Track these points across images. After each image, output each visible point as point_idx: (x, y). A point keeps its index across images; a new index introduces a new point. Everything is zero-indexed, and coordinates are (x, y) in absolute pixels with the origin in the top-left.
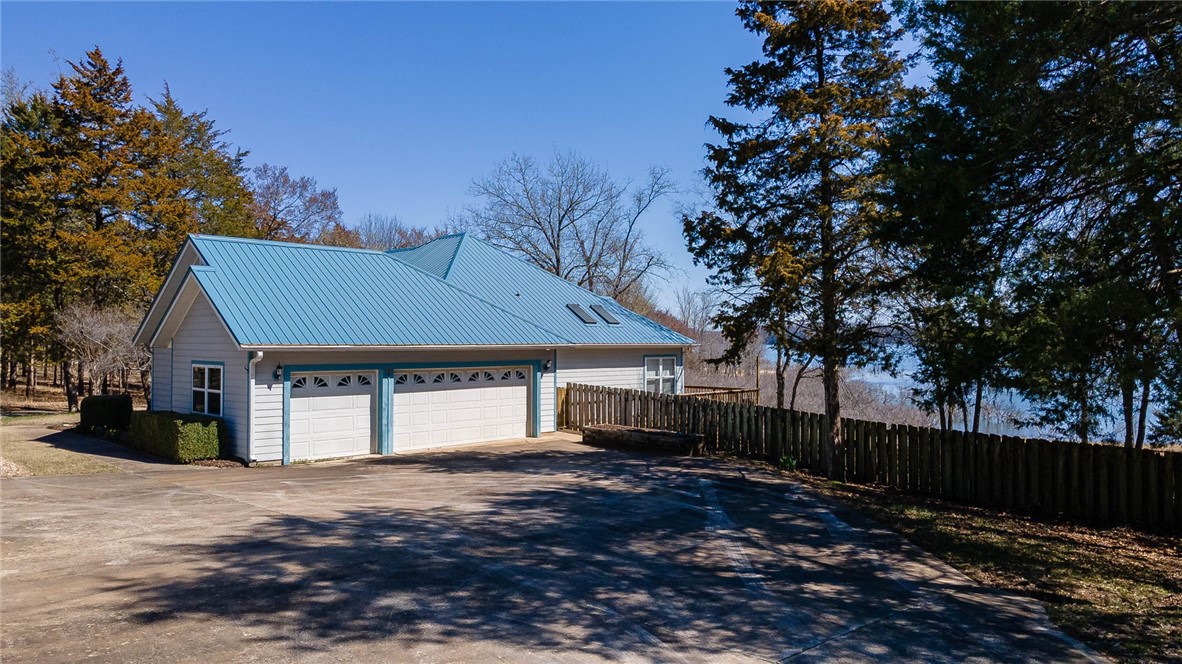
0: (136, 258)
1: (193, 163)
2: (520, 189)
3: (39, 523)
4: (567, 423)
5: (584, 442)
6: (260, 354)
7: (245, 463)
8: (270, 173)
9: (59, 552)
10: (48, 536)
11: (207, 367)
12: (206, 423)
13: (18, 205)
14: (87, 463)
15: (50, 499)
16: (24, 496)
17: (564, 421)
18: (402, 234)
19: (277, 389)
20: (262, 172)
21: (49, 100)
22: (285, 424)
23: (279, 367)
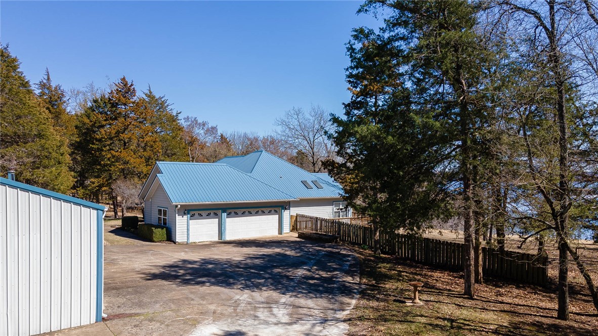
0: (138, 160)
1: (159, 118)
2: (296, 123)
3: (117, 259)
4: (296, 229)
5: (298, 237)
6: (179, 206)
7: (175, 243)
8: (190, 120)
9: (124, 266)
10: (120, 263)
11: (162, 209)
12: (162, 229)
13: (97, 140)
14: (126, 241)
15: (118, 253)
16: (111, 251)
17: (294, 229)
18: (249, 139)
19: (185, 217)
20: (187, 119)
21: (107, 96)
22: (188, 230)
23: (186, 210)
